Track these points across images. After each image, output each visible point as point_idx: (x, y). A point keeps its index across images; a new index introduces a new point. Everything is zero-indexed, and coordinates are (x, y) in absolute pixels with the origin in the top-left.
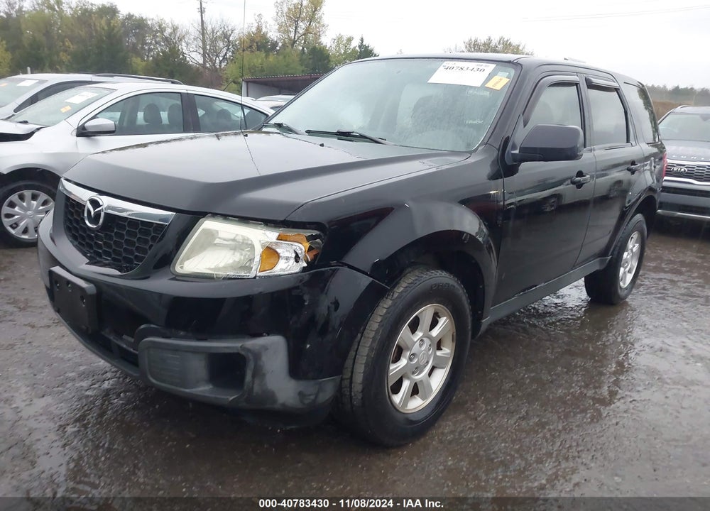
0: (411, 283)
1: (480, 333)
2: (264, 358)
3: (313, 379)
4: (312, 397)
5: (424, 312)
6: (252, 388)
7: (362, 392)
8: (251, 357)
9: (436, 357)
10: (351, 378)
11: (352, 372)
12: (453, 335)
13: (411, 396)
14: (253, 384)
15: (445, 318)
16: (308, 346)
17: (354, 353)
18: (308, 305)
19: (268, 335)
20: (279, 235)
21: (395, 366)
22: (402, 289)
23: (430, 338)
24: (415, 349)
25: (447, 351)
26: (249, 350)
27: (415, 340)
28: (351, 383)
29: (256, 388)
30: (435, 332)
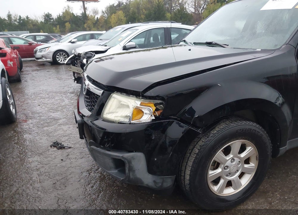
0: (222, 129)
1: (279, 155)
2: (133, 163)
3: (159, 175)
4: (160, 184)
5: (234, 144)
6: (129, 176)
7: (189, 184)
8: (127, 162)
9: (244, 168)
10: (184, 176)
11: (185, 173)
12: (256, 157)
13: (226, 187)
14: (130, 175)
15: (251, 147)
16: (156, 159)
17: (186, 164)
18: (154, 139)
19: (135, 152)
20: (141, 103)
21: (214, 172)
22: (215, 132)
23: (240, 158)
24: (228, 163)
25: (253, 165)
26: (125, 159)
27: (228, 159)
28: (184, 178)
29: (131, 176)
30: (243, 155)
